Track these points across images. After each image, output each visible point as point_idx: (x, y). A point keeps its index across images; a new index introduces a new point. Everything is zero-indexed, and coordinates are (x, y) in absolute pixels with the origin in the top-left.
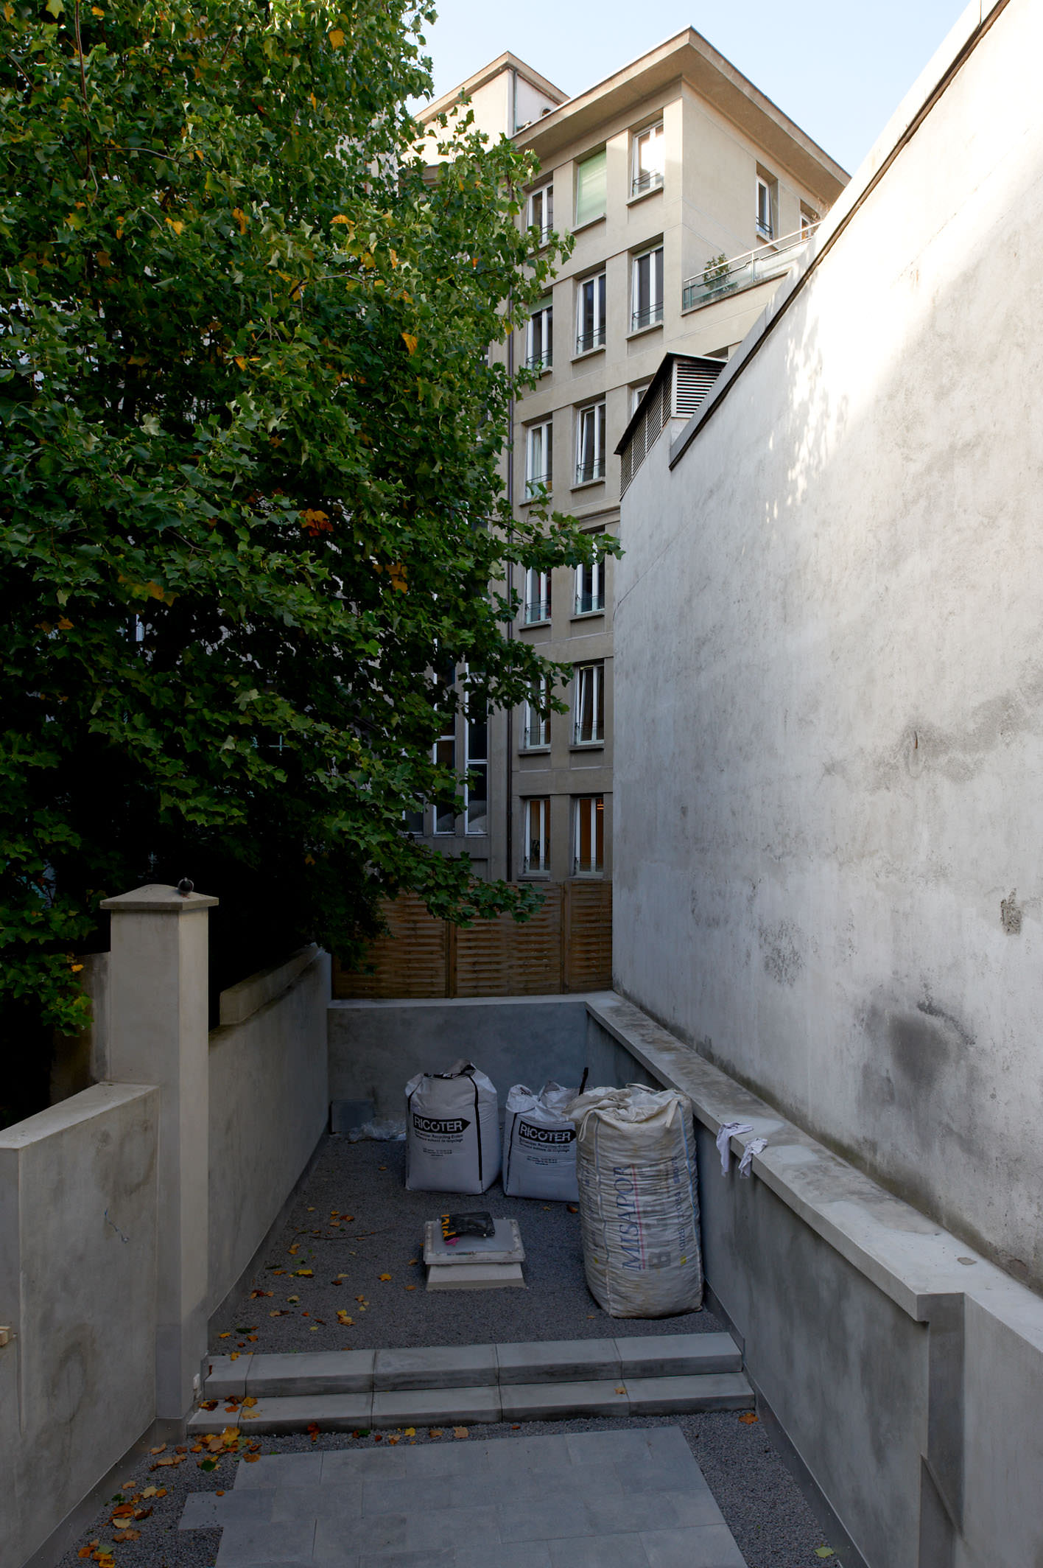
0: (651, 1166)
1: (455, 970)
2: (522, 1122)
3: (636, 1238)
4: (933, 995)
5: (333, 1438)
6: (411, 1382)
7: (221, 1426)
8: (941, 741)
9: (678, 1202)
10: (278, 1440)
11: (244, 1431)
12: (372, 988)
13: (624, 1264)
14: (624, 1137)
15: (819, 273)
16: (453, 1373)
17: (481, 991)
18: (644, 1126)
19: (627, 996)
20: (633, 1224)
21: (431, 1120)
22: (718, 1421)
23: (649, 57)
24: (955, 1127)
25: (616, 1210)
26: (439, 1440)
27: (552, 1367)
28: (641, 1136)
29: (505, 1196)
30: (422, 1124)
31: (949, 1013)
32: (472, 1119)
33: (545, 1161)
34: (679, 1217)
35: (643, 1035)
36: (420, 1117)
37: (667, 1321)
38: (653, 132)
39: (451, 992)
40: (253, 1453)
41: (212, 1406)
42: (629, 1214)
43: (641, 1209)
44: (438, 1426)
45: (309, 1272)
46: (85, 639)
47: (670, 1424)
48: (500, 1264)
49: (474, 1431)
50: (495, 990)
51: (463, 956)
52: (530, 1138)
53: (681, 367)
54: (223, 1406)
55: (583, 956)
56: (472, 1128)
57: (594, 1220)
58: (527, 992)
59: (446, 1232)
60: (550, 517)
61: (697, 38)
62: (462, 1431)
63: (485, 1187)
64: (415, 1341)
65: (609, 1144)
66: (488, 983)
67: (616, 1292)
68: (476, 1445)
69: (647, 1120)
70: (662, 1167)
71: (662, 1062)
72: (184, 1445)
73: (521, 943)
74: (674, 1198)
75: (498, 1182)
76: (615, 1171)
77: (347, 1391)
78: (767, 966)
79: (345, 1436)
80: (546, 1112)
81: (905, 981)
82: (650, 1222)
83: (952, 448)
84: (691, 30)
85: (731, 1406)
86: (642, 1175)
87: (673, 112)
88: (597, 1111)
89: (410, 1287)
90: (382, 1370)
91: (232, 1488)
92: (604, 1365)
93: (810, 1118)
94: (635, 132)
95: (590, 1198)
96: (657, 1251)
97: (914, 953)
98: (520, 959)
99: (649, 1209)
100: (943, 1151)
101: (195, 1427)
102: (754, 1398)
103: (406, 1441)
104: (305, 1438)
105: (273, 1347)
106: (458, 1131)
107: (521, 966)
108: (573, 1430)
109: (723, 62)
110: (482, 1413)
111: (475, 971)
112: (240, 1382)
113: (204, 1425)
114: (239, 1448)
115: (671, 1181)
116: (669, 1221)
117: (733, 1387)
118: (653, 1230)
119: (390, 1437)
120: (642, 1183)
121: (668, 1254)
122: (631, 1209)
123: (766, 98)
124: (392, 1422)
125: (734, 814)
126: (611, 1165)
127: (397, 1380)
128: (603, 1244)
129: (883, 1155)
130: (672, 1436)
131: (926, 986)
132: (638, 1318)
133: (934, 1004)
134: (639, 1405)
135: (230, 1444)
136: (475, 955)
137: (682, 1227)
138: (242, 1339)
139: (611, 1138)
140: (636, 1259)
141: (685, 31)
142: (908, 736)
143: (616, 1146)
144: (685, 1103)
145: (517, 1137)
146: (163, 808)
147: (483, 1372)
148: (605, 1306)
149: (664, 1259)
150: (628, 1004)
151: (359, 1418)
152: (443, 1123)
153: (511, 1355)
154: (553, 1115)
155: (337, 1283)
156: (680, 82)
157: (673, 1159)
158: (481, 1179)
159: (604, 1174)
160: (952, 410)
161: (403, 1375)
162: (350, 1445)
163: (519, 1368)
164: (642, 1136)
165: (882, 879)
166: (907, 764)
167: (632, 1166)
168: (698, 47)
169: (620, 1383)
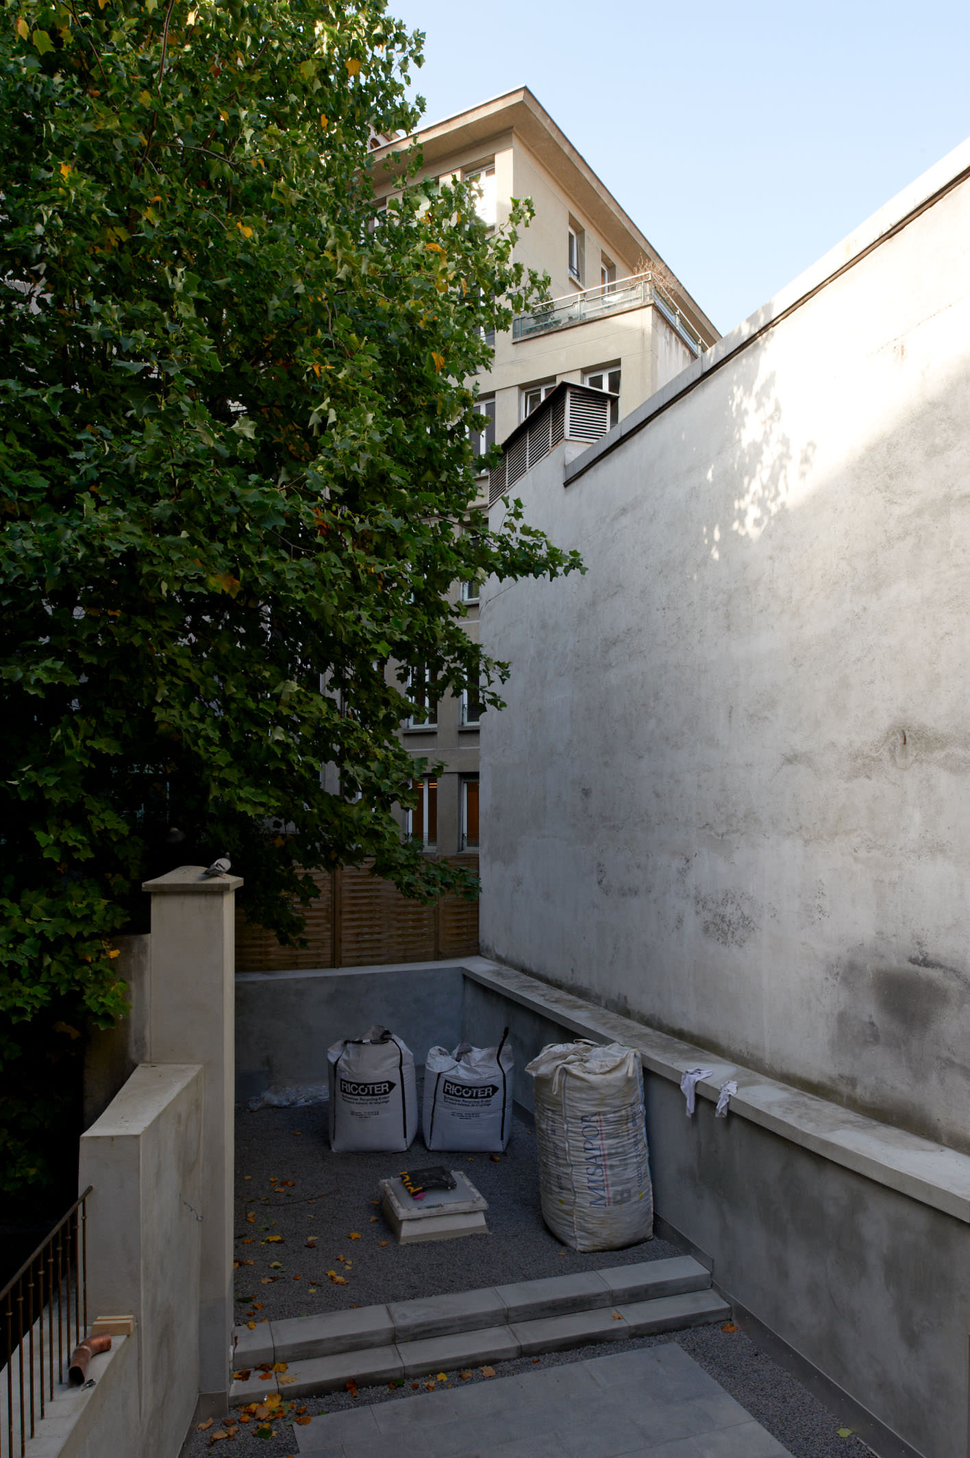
0: (614, 1112)
1: (340, 941)
2: (446, 1081)
3: (601, 1178)
4: (929, 951)
5: (372, 1392)
6: (430, 1331)
7: (263, 1394)
8: (936, 739)
9: (636, 1144)
10: (320, 1400)
11: (285, 1395)
12: (261, 961)
13: (591, 1203)
14: (592, 1088)
15: (776, 334)
16: (467, 1317)
17: (364, 960)
18: (609, 1077)
19: (500, 960)
20: (599, 1166)
21: (359, 1085)
22: (706, 1333)
23: (485, 108)
24: (956, 1060)
25: (584, 1155)
26: (472, 1381)
27: (553, 1302)
28: (607, 1086)
29: (429, 1151)
30: (350, 1088)
31: (949, 964)
32: (397, 1081)
33: (469, 1116)
34: (636, 1156)
35: (542, 995)
36: (348, 1082)
37: (630, 1251)
38: (483, 174)
39: (335, 963)
40: (301, 1416)
41: (245, 1376)
42: (595, 1157)
43: (606, 1152)
44: (465, 1368)
45: (278, 1238)
46: (155, 626)
47: (666, 1342)
48: (465, 1213)
49: (500, 1369)
50: (377, 959)
51: (347, 928)
52: (454, 1095)
53: (574, 395)
54: (256, 1375)
55: (454, 924)
56: (398, 1088)
57: (560, 1165)
58: (405, 960)
59: (412, 1188)
60: (518, 530)
61: (530, 97)
62: (488, 1370)
63: (409, 1144)
64: (415, 1293)
65: (578, 1095)
66: (371, 953)
67: (583, 1229)
68: (507, 1381)
69: (609, 1072)
70: (623, 1112)
71: (581, 1017)
72: (229, 1417)
73: (399, 914)
74: (633, 1140)
75: (419, 1138)
76: (583, 1119)
77: (370, 1346)
78: (706, 930)
79: (381, 1388)
80: (470, 1070)
81: (893, 940)
82: (613, 1163)
83: (948, 498)
84: (525, 88)
85: (712, 1319)
86: (607, 1121)
87: (505, 160)
88: (565, 1066)
89: (384, 1243)
90: (402, 1323)
91: (298, 1451)
92: (599, 1295)
93: (767, 1062)
94: (466, 172)
95: (556, 1146)
96: (619, 1188)
97: (904, 916)
98: (399, 929)
99: (613, 1151)
100: (942, 1081)
101: (237, 1398)
102: (730, 1310)
103: (442, 1385)
104: (346, 1395)
105: (282, 1313)
106: (386, 1092)
107: (400, 936)
108: (587, 1357)
109: (549, 121)
110: (504, 1351)
111: (358, 942)
112: (270, 1349)
113: (247, 1395)
114: (285, 1413)
115: (630, 1125)
116: (629, 1161)
117: (710, 1302)
118: (616, 1170)
119: (426, 1384)
120: (607, 1129)
121: (628, 1191)
122: (597, 1153)
123: (581, 157)
124: (426, 1369)
125: (658, 796)
126: (580, 1114)
127: (416, 1330)
128: (570, 1187)
129: (865, 1088)
130: (672, 1349)
131: (919, 943)
132: (603, 1251)
133: (931, 958)
134: (638, 1327)
135: (276, 1410)
136: (358, 927)
137: (640, 1164)
138: (248, 1308)
139: (580, 1090)
140: (602, 1198)
141: (520, 90)
142: (894, 734)
143: (584, 1096)
144: (638, 1054)
145: (441, 1095)
146: (211, 797)
147: (494, 1314)
148: (572, 1243)
149: (625, 1195)
150: (504, 968)
151: (393, 1370)
152: (371, 1087)
153: (514, 1295)
154: (476, 1072)
155: (310, 1246)
156: (511, 133)
157: (632, 1105)
158: (405, 1137)
159: (571, 1123)
160: (947, 466)
161: (421, 1325)
162: (389, 1397)
163: (526, 1306)
164: (609, 1086)
165: (862, 854)
166: (893, 757)
167: (598, 1114)
168: (530, 105)
169: (613, 1311)
